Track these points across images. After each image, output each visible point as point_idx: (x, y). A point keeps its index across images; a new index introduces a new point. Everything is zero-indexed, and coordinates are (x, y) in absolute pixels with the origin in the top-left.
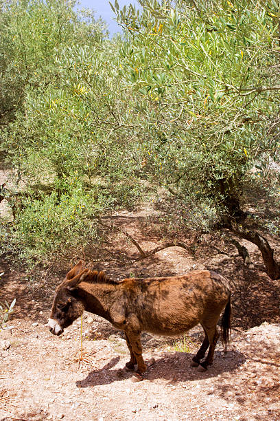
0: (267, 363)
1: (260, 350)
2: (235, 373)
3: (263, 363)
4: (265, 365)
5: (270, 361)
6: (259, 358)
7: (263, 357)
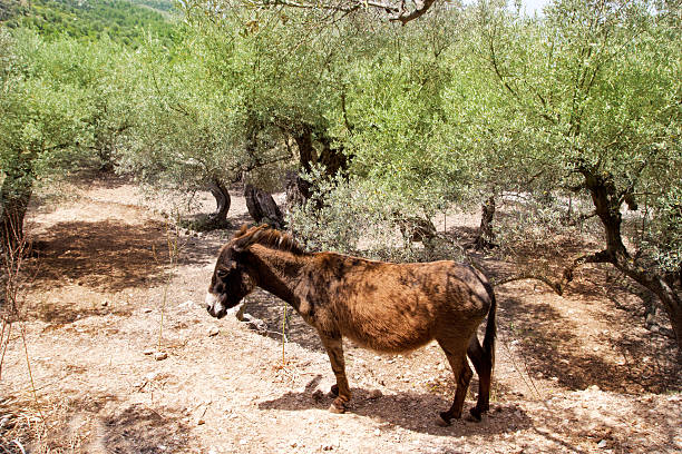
0: (555, 440)
1: (559, 420)
2: (492, 441)
3: (549, 438)
4: (550, 443)
5: (562, 438)
6: (547, 431)
7: (556, 431)
